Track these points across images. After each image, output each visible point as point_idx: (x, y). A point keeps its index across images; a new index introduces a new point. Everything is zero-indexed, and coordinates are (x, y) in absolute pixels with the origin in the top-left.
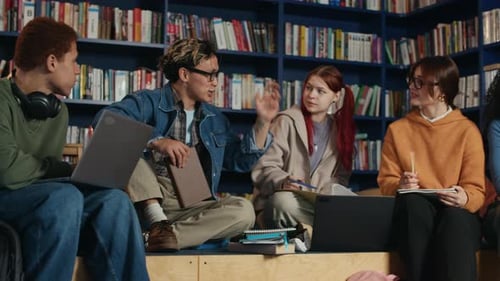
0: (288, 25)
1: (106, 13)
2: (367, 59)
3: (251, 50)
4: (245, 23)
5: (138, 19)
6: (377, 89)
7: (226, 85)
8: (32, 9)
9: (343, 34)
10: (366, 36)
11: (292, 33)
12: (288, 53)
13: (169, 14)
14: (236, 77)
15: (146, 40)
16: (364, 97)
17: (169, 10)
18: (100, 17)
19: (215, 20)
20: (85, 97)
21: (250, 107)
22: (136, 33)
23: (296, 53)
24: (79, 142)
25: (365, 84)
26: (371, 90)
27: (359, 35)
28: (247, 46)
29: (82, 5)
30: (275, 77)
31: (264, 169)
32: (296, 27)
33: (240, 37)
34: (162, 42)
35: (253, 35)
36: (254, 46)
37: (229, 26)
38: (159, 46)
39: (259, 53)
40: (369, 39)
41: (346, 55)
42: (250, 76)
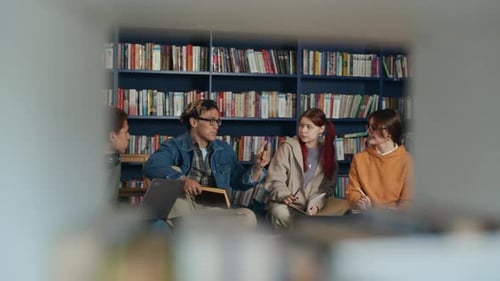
0: (305, 52)
1: (166, 51)
2: (368, 75)
3: (276, 72)
4: (272, 52)
5: (190, 53)
6: (376, 97)
7: (257, 101)
8: (112, 50)
9: (349, 56)
10: (368, 56)
11: (309, 57)
12: (305, 73)
13: (213, 49)
14: (264, 95)
15: (196, 69)
16: (365, 104)
17: (213, 46)
18: (161, 53)
19: (249, 51)
20: (151, 113)
21: (275, 116)
22: (189, 64)
23: (311, 73)
24: (147, 148)
25: (366, 93)
26: (371, 98)
27: (362, 56)
28: (273, 70)
29: (148, 45)
30: (294, 91)
31: (274, 182)
32: (311, 53)
33: (268, 63)
34: (208, 70)
35: (278, 61)
36: (279, 69)
37: (260, 55)
38: (206, 73)
39: (283, 75)
40: (370, 58)
41: (351, 73)
42: (275, 93)
